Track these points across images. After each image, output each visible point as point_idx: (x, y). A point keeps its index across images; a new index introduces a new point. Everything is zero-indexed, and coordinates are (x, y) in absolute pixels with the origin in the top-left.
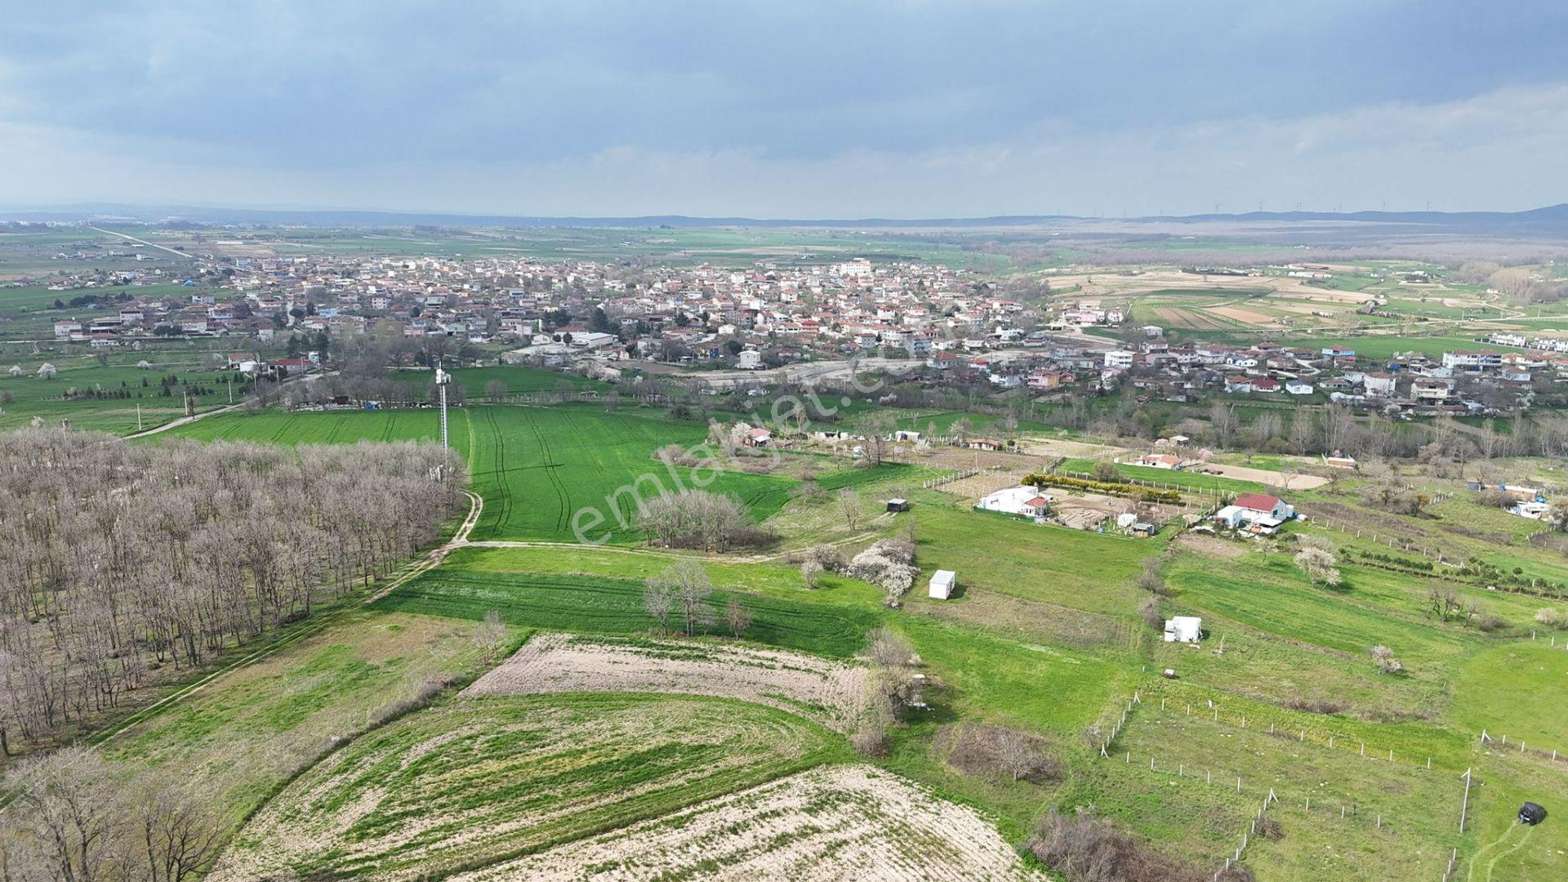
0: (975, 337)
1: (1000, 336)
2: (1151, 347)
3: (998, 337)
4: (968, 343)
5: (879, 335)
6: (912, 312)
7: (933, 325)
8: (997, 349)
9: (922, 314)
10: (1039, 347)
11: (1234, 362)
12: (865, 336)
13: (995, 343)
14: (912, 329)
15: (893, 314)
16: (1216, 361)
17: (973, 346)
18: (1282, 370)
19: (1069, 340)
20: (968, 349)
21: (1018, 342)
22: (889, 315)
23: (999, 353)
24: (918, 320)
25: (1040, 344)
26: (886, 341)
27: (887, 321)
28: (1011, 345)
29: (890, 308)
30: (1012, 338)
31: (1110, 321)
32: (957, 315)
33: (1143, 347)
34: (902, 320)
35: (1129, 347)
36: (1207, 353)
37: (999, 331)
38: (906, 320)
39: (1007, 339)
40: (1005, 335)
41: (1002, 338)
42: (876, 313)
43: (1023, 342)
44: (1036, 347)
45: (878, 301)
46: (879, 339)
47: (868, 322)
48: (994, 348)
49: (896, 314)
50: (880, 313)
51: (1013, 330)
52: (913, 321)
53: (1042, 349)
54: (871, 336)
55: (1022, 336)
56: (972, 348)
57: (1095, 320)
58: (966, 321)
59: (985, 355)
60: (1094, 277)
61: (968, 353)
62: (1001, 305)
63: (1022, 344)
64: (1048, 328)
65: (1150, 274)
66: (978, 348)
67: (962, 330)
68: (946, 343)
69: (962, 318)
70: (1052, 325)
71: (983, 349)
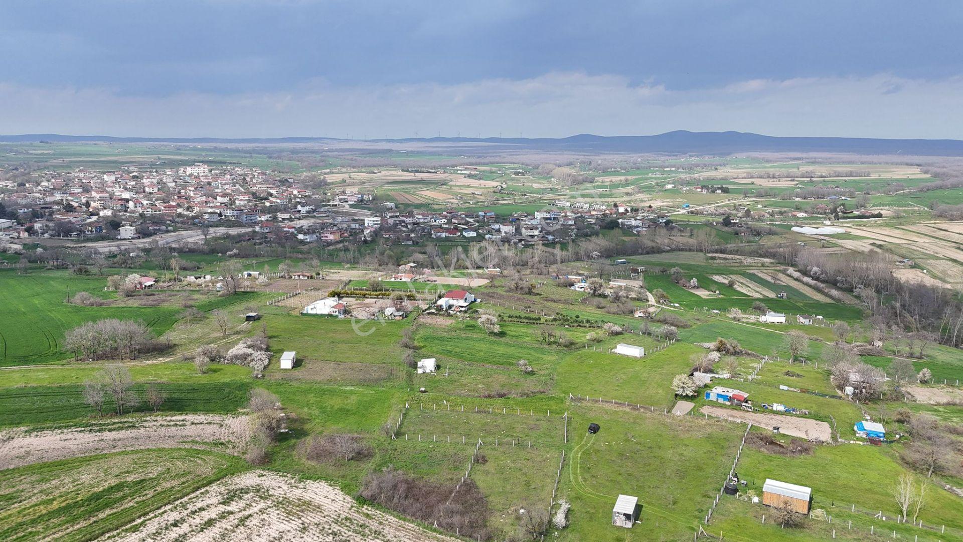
0: (284, 211)
2: (390, 214)
3: (299, 211)
4: (281, 216)
5: (220, 213)
6: (242, 197)
7: (256, 205)
8: (299, 219)
9: (248, 198)
11: (435, 221)
12: (211, 214)
13: (298, 215)
14: (242, 208)
15: (228, 198)
16: (425, 221)
17: (285, 217)
18: (460, 224)
19: (344, 212)
20: (281, 219)
21: (312, 214)
22: (226, 200)
23: (300, 221)
24: (246, 202)
25: (326, 215)
26: (225, 216)
27: (225, 203)
28: (307, 216)
29: (225, 195)
30: (307, 211)
31: (365, 200)
32: (271, 199)
33: (386, 215)
34: (234, 202)
35: (377, 215)
36: (420, 217)
37: (299, 208)
38: (237, 202)
39: (305, 212)
40: (304, 210)
41: (302, 212)
42: (216, 199)
43: (315, 214)
44: (323, 217)
46: (220, 215)
47: (211, 205)
48: (296, 218)
49: (231, 199)
50: (219, 198)
51: (308, 207)
52: (242, 203)
53: (327, 218)
54: (216, 213)
55: (314, 211)
56: (284, 219)
57: (356, 200)
58: (277, 202)
59: (292, 223)
60: (352, 174)
61: (281, 222)
62: (299, 192)
63: (315, 216)
64: (329, 205)
65: (384, 172)
66: (287, 219)
67: (275, 208)
68: (266, 216)
69: (274, 200)
70: (331, 203)
71: (290, 219)
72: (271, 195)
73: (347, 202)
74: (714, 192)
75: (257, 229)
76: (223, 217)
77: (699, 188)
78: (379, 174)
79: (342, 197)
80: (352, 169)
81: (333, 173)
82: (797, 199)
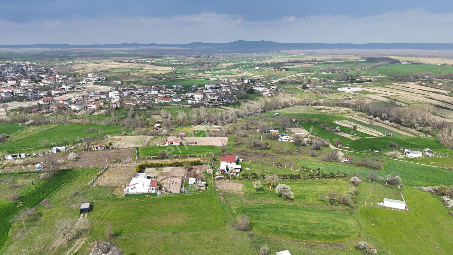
0: (54, 89)
1: (65, 88)
2: (122, 89)
3: (64, 89)
4: (53, 92)
6: (23, 81)
7: (35, 86)
8: (65, 93)
9: (28, 81)
10: (81, 91)
11: (151, 92)
12: (5, 93)
13: (64, 92)
14: (26, 88)
15: (15, 82)
16: (145, 92)
17: (56, 93)
18: (166, 93)
19: (91, 88)
20: (54, 95)
21: (73, 90)
22: (14, 83)
23: (67, 95)
24: (28, 84)
25: (81, 90)
26: (16, 94)
27: (14, 85)
28: (70, 91)
29: (12, 79)
30: (69, 89)
31: (101, 80)
32: (43, 81)
33: (119, 89)
34: (20, 84)
35: (114, 89)
36: (141, 90)
37: (63, 86)
38: (22, 84)
39: (68, 89)
40: (67, 88)
41: (65, 89)
42: (7, 82)
44: (80, 91)
45: (6, 77)
46: (12, 93)
47: (5, 86)
48: (64, 93)
49: (16, 82)
50: (9, 82)
51: (69, 86)
52: (25, 84)
54: (9, 92)
55: (73, 88)
56: (56, 94)
57: (96, 80)
58: (48, 83)
59: (62, 96)
60: (87, 64)
61: (54, 96)
62: (59, 76)
63: (75, 91)
64: (81, 84)
65: (104, 63)
66: (58, 94)
67: (48, 87)
68: (44, 93)
69: (46, 82)
70: (81, 82)
71: (60, 94)
72: (42, 78)
73: (91, 81)
74: (281, 70)
75: (41, 102)
76: (15, 95)
77: (273, 68)
78: (101, 64)
79: (87, 78)
80: (85, 61)
81: (75, 64)
82: (324, 73)
